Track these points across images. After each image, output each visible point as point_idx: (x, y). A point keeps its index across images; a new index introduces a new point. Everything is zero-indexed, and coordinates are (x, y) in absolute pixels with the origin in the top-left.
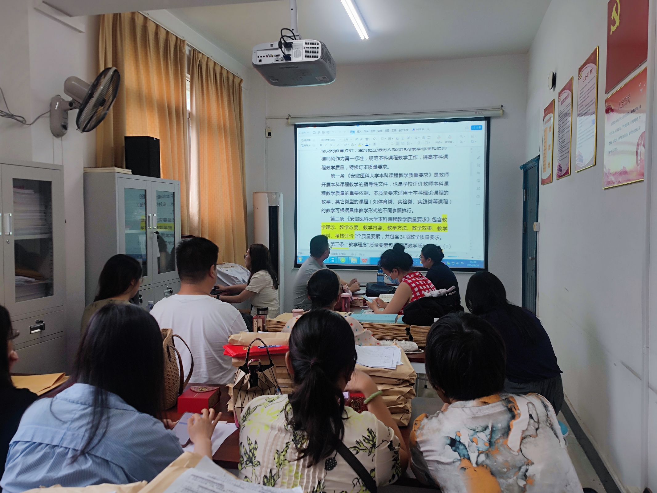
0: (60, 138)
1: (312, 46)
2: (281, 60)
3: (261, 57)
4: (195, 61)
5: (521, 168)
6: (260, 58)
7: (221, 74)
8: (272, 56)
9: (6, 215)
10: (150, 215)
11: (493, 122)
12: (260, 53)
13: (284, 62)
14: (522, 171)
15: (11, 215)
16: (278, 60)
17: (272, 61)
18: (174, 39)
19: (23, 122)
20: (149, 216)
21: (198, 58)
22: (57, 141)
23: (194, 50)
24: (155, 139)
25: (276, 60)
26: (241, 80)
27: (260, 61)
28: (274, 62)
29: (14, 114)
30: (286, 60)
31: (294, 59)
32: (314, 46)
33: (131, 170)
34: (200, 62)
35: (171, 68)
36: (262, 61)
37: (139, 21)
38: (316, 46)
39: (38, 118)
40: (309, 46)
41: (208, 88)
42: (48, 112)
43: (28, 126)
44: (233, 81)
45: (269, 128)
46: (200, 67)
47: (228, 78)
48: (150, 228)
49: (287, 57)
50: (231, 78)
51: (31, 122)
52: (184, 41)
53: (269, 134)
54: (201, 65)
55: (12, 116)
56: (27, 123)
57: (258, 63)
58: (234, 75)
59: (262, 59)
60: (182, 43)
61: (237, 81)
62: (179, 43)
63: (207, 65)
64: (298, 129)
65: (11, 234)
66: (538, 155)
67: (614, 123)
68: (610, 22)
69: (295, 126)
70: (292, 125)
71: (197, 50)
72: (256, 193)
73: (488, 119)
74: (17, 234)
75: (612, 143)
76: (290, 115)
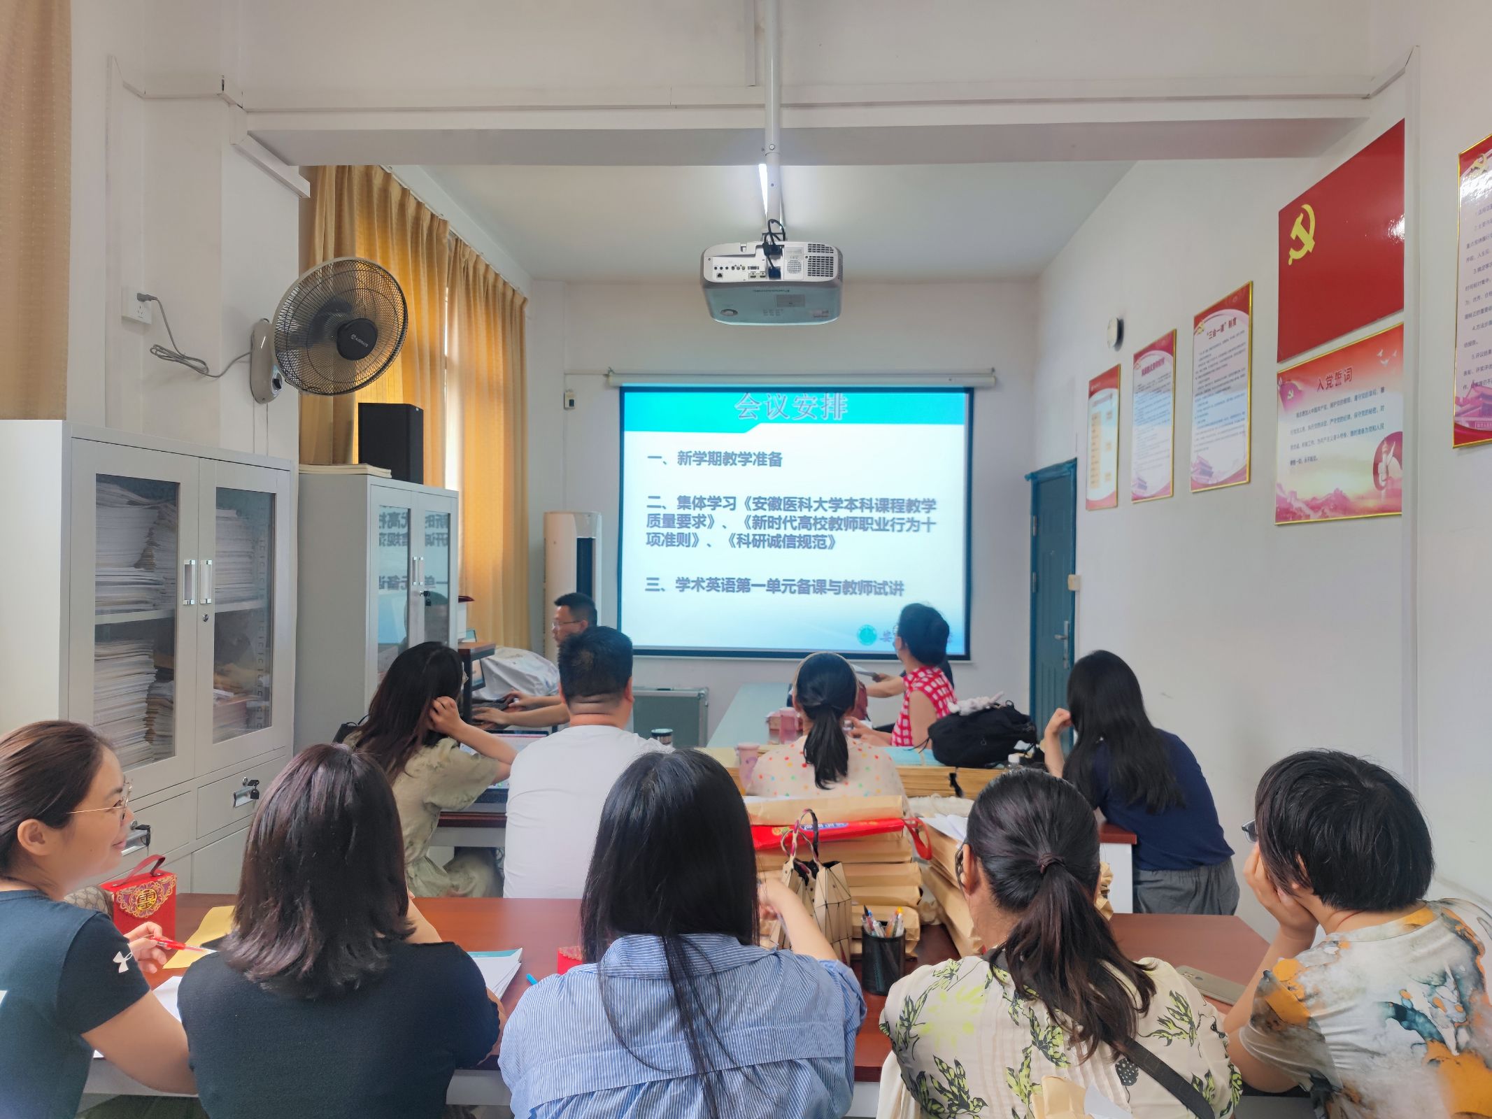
0: (265, 405)
1: (821, 254)
2: (761, 277)
3: (721, 268)
4: (458, 260)
5: (1027, 478)
6: (719, 271)
7: (495, 286)
8: (744, 269)
9: (203, 562)
10: (415, 559)
11: (978, 396)
12: (718, 262)
13: (767, 279)
14: (1029, 485)
15: (210, 562)
16: (755, 277)
17: (742, 276)
18: (428, 217)
19: (202, 370)
20: (414, 561)
21: (464, 256)
22: (261, 408)
23: (457, 240)
24: (417, 410)
25: (752, 277)
26: (525, 300)
27: (720, 275)
28: (748, 279)
29: (186, 355)
30: (771, 276)
31: (786, 276)
32: (825, 255)
33: (390, 471)
34: (467, 262)
35: (424, 273)
36: (724, 276)
37: (377, 181)
38: (829, 255)
39: (229, 367)
40: (816, 254)
41: (475, 311)
42: (246, 354)
43: (215, 378)
44: (512, 302)
45: (571, 391)
46: (466, 269)
47: (504, 295)
48: (415, 583)
49: (774, 272)
50: (509, 294)
51: (220, 373)
52: (445, 222)
53: (572, 403)
54: (467, 269)
55: (181, 358)
56: (210, 374)
57: (715, 279)
58: (514, 290)
59: (724, 272)
60: (441, 224)
61: (518, 302)
62: (436, 224)
63: (475, 268)
64: (627, 395)
65: (209, 601)
66: (1072, 458)
67: (1304, 413)
68: (1287, 243)
69: (623, 390)
70: (615, 387)
71: (461, 240)
72: (551, 513)
73: (970, 391)
74: (218, 602)
75: (1298, 447)
76: (612, 369)
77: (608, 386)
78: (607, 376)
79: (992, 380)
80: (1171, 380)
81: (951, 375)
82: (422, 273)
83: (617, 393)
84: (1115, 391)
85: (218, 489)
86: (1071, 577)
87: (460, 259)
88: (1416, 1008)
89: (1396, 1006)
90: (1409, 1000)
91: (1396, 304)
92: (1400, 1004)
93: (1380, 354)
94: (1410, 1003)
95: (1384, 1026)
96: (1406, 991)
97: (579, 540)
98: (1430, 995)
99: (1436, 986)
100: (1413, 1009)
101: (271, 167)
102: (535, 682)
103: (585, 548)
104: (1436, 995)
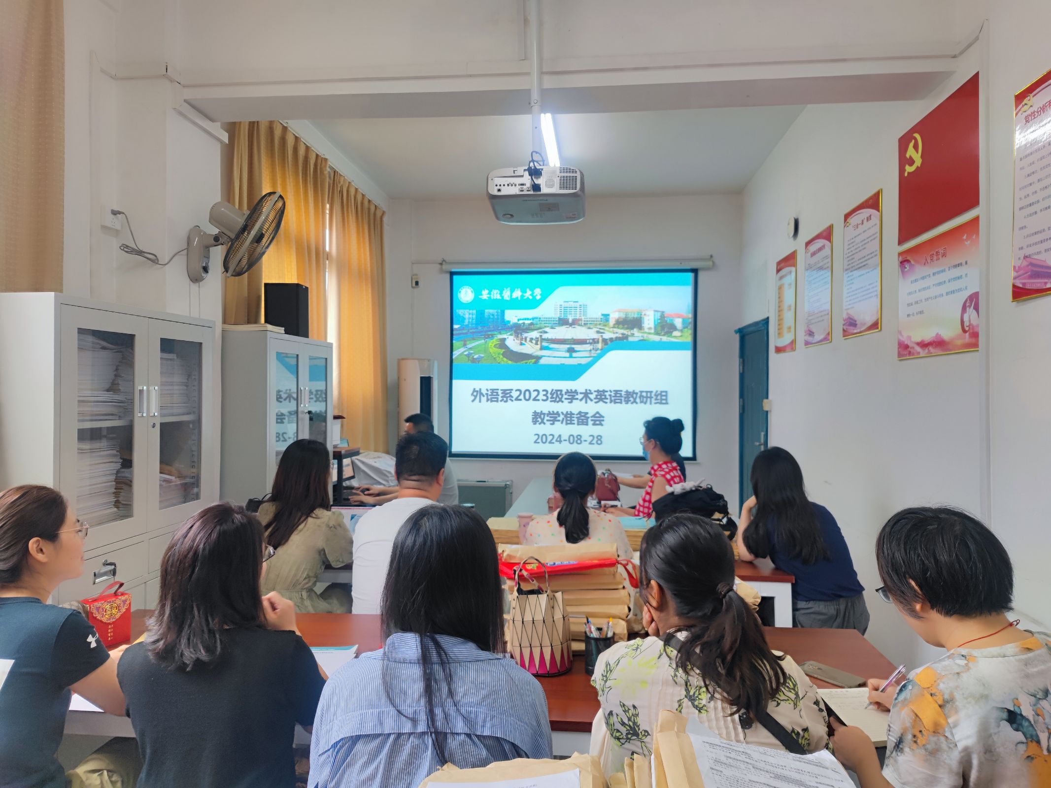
0: (197, 284)
1: (568, 174)
2: (527, 191)
3: (500, 185)
4: (336, 185)
5: (736, 332)
6: (498, 187)
7: (362, 203)
8: (515, 185)
9: (152, 388)
10: (302, 388)
11: (701, 275)
12: (498, 181)
13: (532, 192)
14: (737, 337)
15: (156, 388)
16: (523, 191)
17: (514, 191)
18: (314, 156)
19: (154, 260)
20: (301, 390)
21: (339, 182)
22: (194, 287)
23: (335, 172)
24: (304, 287)
25: (521, 191)
26: (384, 213)
27: (499, 190)
28: (518, 193)
29: (144, 251)
30: (534, 190)
31: (545, 190)
32: (571, 175)
33: (284, 328)
34: (342, 187)
35: (311, 194)
36: (502, 190)
37: (278, 132)
38: (574, 175)
39: (174, 256)
40: (565, 175)
41: (348, 221)
42: (185, 249)
43: (163, 266)
44: (375, 214)
45: (416, 275)
46: (341, 192)
47: (369, 209)
48: (302, 405)
49: (536, 187)
50: (373, 208)
51: (166, 263)
52: (326, 160)
53: (417, 283)
54: (342, 191)
55: (140, 253)
56: (159, 263)
57: (496, 193)
58: (376, 206)
59: (502, 188)
60: (323, 161)
61: (379, 214)
62: (319, 161)
63: (348, 191)
64: (455, 277)
65: (156, 414)
66: (766, 317)
67: (916, 281)
68: (904, 160)
69: (452, 274)
70: (447, 272)
71: (337, 172)
72: (403, 359)
73: (695, 271)
74: (162, 415)
75: (912, 305)
76: (445, 259)
77: (442, 271)
78: (441, 264)
79: (711, 263)
80: (829, 260)
81: (681, 260)
82: (310, 195)
83: (448, 276)
84: (793, 269)
85: (162, 339)
86: (765, 401)
87: (337, 185)
88: (1024, 714)
89: (1009, 711)
90: (1019, 707)
91: (974, 202)
92: (1012, 709)
93: (965, 237)
94: (1020, 710)
95: (999, 726)
96: (1017, 699)
97: (422, 378)
98: (1035, 705)
99: (1040, 699)
100: (1021, 715)
101: (200, 123)
102: (389, 475)
103: (426, 383)
104: (1039, 706)
